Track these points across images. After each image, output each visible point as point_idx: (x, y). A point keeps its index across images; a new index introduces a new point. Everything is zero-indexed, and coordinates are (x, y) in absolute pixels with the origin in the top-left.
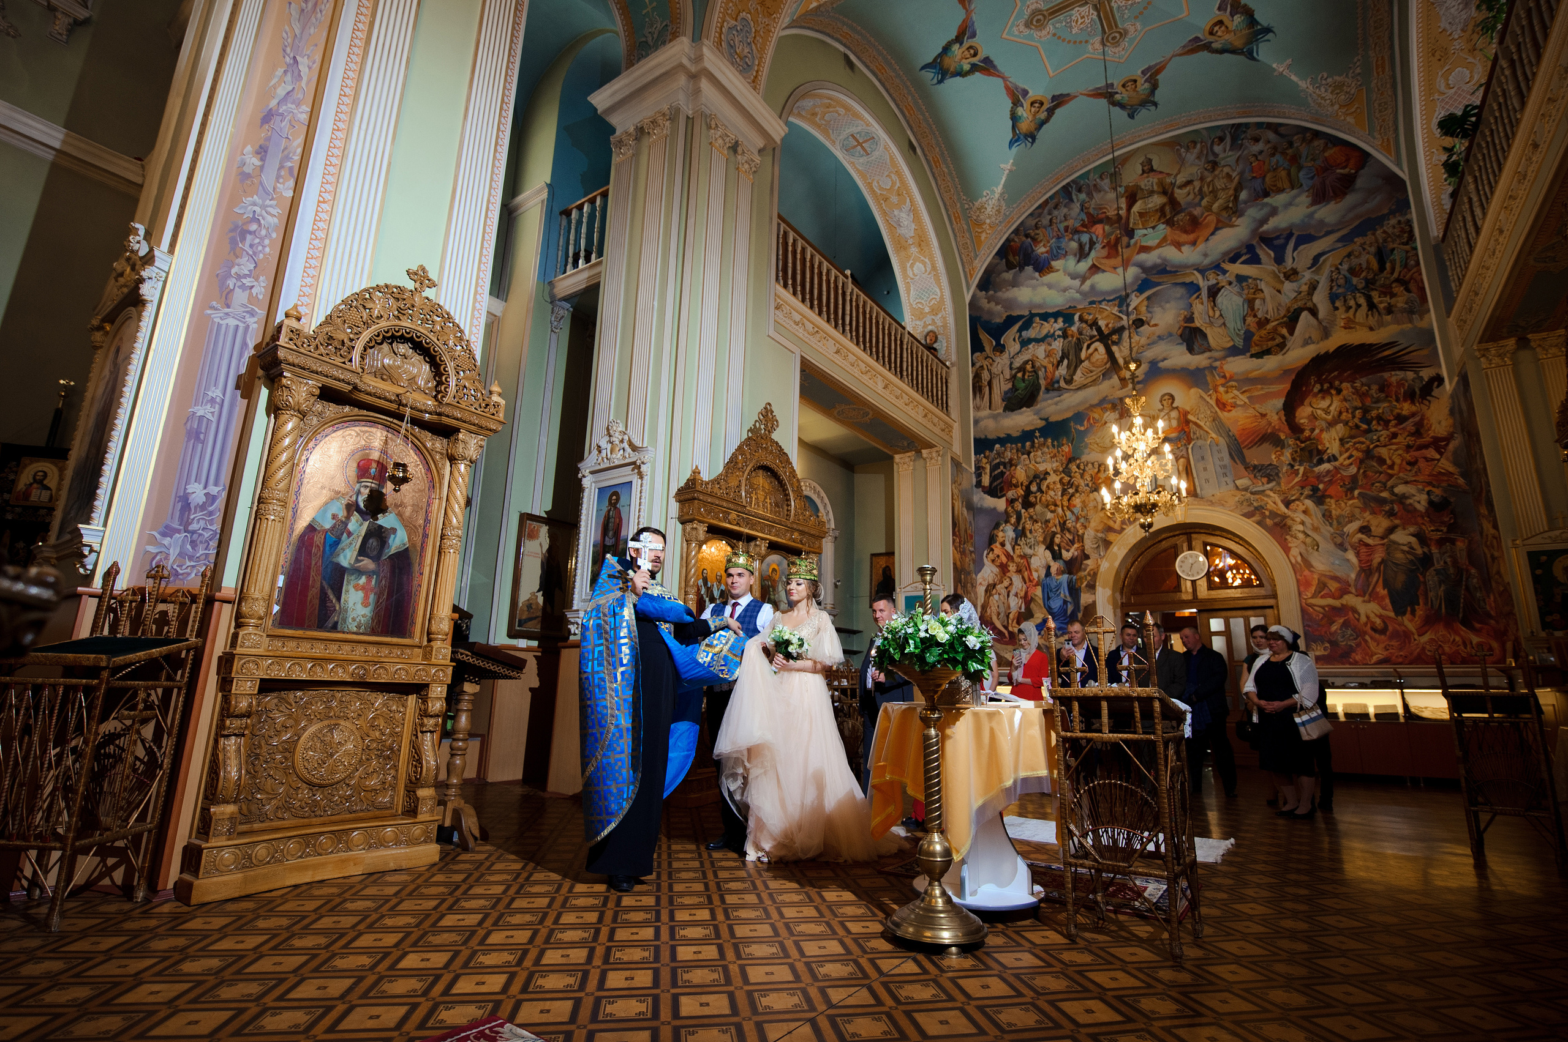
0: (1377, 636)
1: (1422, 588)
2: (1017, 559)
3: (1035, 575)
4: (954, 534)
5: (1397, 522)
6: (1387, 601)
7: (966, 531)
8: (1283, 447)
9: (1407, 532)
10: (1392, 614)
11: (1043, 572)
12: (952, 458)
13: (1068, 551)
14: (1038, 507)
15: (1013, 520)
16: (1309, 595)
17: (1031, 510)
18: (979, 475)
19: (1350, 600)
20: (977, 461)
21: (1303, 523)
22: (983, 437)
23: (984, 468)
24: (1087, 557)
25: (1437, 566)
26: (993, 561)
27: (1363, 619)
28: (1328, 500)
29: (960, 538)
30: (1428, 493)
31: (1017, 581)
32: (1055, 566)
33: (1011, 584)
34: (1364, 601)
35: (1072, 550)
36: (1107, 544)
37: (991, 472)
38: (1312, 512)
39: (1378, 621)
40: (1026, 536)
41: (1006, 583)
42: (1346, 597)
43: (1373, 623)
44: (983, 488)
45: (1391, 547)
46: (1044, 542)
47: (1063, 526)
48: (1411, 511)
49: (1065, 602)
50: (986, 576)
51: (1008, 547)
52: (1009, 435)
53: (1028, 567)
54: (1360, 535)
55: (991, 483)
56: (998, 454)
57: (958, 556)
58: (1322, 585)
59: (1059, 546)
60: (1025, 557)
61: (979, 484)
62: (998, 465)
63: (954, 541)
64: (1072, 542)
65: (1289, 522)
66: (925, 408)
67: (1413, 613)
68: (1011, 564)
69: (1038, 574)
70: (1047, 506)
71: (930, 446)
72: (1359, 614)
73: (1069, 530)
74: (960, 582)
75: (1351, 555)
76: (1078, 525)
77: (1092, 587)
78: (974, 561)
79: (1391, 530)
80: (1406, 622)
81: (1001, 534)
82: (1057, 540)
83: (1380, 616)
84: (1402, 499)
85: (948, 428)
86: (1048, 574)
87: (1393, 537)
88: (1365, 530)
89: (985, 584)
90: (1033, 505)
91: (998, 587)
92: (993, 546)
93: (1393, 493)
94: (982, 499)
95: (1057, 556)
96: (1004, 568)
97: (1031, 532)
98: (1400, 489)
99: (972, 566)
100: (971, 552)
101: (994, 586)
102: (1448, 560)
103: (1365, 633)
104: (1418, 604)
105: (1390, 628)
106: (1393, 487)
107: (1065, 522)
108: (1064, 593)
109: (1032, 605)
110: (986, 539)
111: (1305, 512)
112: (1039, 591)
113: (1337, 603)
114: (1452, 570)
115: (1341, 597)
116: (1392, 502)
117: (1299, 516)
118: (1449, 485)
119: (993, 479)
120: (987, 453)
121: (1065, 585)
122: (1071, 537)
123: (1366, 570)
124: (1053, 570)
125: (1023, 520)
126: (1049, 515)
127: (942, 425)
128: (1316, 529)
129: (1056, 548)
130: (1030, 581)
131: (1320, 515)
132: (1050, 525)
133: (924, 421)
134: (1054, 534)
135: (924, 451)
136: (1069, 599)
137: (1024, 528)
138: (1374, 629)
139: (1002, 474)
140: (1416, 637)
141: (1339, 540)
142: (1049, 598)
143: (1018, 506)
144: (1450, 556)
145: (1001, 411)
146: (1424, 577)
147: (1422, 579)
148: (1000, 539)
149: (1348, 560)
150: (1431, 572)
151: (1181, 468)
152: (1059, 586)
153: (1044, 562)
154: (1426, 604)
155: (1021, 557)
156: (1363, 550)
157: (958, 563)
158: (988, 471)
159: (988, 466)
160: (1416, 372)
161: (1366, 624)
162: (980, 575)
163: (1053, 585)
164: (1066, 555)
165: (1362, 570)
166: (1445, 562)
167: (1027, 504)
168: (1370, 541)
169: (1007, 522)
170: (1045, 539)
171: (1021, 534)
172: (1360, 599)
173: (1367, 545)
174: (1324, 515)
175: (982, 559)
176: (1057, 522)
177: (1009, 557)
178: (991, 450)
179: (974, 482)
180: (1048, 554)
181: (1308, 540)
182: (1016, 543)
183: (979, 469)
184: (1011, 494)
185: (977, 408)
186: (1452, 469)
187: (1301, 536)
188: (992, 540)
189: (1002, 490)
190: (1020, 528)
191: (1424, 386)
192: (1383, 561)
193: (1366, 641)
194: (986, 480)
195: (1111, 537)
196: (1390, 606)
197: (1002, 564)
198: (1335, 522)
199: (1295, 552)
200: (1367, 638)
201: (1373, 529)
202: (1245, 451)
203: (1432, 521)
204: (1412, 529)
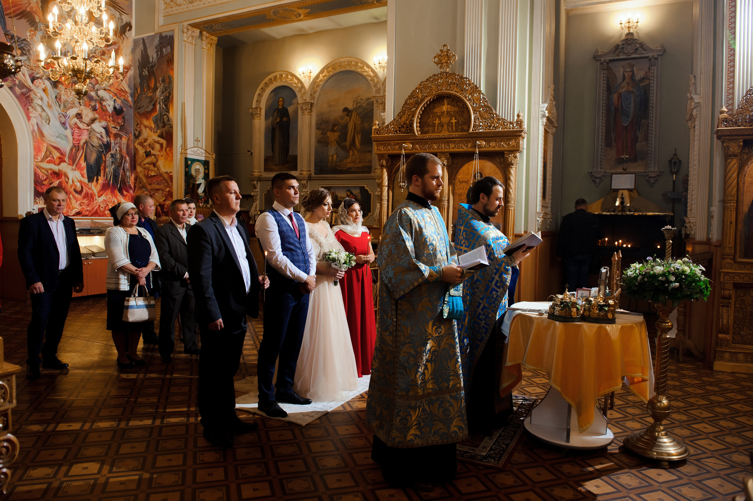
0: (77, 195)
1: (103, 164)
5: (97, 116)
6: (85, 171)
8: (36, 29)
9: (101, 124)
10: (86, 181)
16: (40, 159)
19: (64, 167)
21: (42, 99)
25: (112, 152)
27: (70, 182)
28: (60, 86)
30: (115, 101)
34: (72, 169)
38: (49, 93)
39: (78, 185)
42: (63, 164)
43: (76, 186)
45: (91, 132)
48: (104, 110)
54: (76, 120)
58: (48, 154)
65: (32, 95)
67: (97, 180)
72: (68, 179)
75: (68, 132)
79: (93, 121)
80: (93, 188)
83: (80, 182)
84: (101, 100)
87: (93, 126)
88: (79, 116)
93: (97, 94)
98: (101, 93)
102: (118, 149)
103: (70, 193)
104: (100, 176)
105: (84, 191)
106: (97, 90)
111: (44, 90)
113: (56, 168)
114: (118, 156)
115: (59, 164)
116: (96, 101)
117: (40, 93)
118: (124, 99)
123: (76, 147)
128: (49, 106)
131: (54, 97)
138: (76, 191)
140: (97, 197)
141: (63, 120)
144: (119, 147)
146: (105, 158)
147: (104, 159)
149: (66, 136)
150: (109, 155)
154: (104, 176)
156: (77, 131)
160: (121, 14)
161: (72, 186)
165: (74, 146)
166: (116, 150)
168: (81, 125)
172: (70, 167)
173: (79, 128)
174: (56, 97)
181: (44, 114)
186: (127, 89)
187: (39, 109)
191: (123, 26)
192: (86, 142)
193: (70, 199)
196: (86, 175)
198: (62, 105)
199: (34, 121)
200: (71, 196)
201: (84, 117)
202: (6, 17)
203: (113, 121)
204: (104, 123)
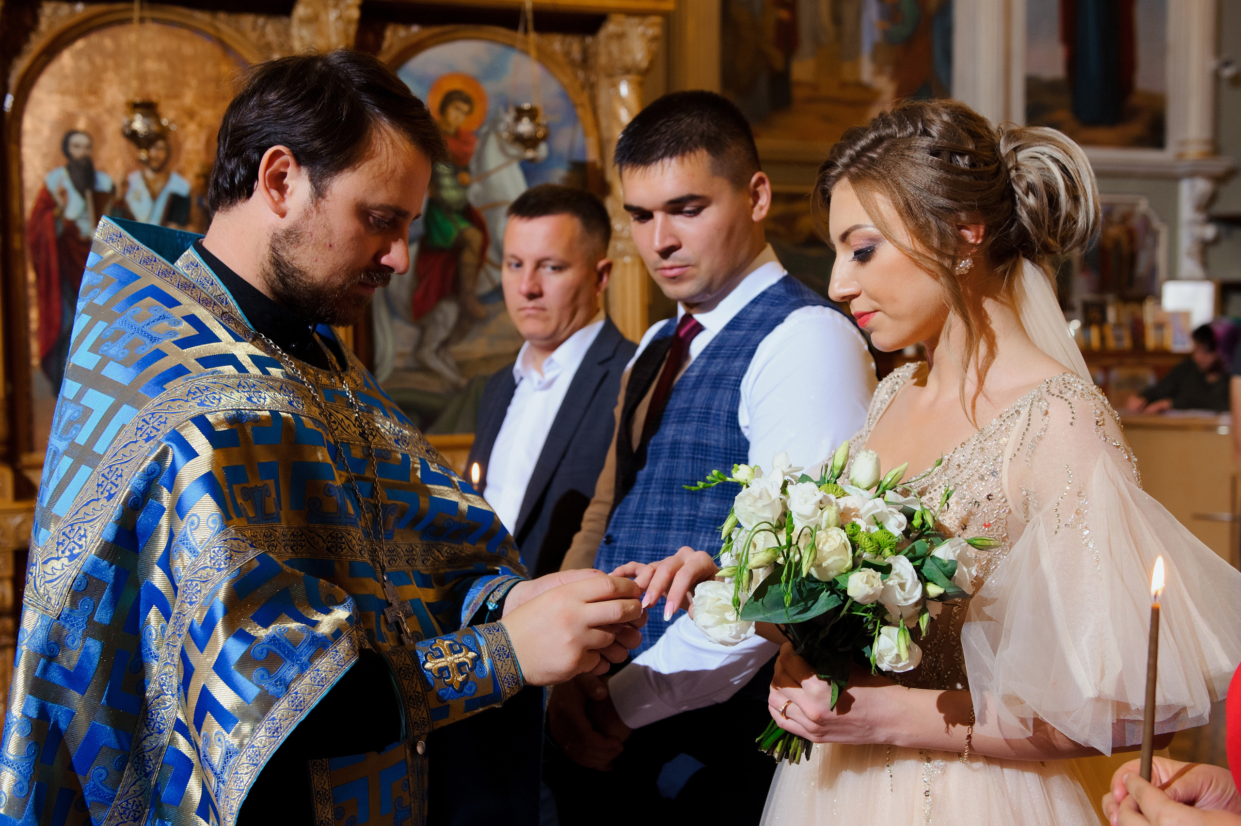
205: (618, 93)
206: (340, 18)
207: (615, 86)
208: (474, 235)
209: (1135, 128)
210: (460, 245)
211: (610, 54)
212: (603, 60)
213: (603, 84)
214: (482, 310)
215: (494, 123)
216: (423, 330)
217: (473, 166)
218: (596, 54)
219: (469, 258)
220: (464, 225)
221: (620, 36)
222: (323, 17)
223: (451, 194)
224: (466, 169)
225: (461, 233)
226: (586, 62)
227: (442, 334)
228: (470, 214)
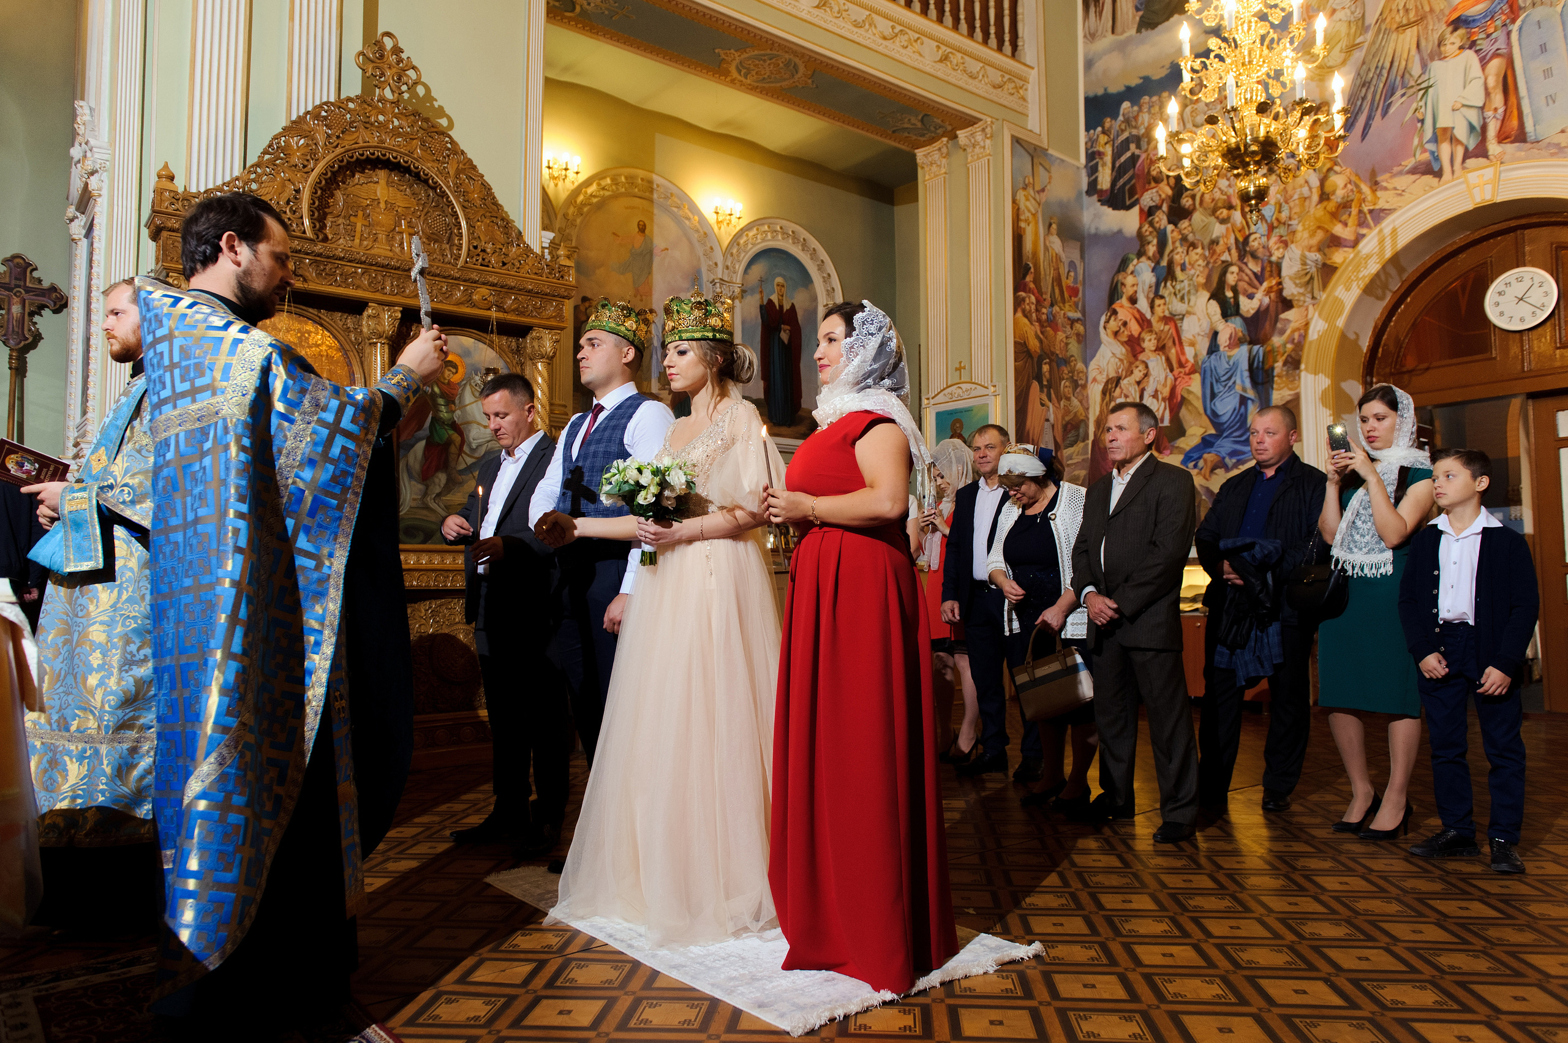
2: (1158, 326)
3: (1189, 352)
4: (1019, 285)
7: (1058, 280)
11: (1204, 345)
12: (1016, 141)
13: (1251, 297)
14: (1197, 216)
15: (1152, 249)
17: (1184, 224)
18: (1093, 170)
20: (1091, 142)
22: (1100, 92)
23: (1101, 154)
24: (1287, 304)
26: (1116, 334)
29: (1039, 291)
31: (1157, 366)
32: (1227, 330)
33: (1146, 375)
35: (1260, 295)
36: (1328, 271)
37: (1116, 156)
40: (1174, 278)
41: (1138, 374)
44: (1100, 193)
46: (1206, 286)
47: (1243, 248)
49: (1243, 400)
50: (1103, 364)
51: (1143, 305)
52: (1146, 79)
53: (1178, 340)
55: (1114, 183)
56: (1127, 121)
57: (1031, 331)
59: (1235, 289)
60: (1171, 319)
61: (1092, 188)
62: (1125, 146)
63: (1018, 303)
64: (1260, 278)
66: (941, 42)
68: (1147, 336)
69: (1195, 350)
70: (1214, 212)
71: (969, 121)
73: (1254, 256)
74: (1039, 377)
76: (1274, 239)
77: (1294, 363)
78: (1081, 338)
81: (1130, 280)
82: (1231, 279)
85: (1018, 82)
86: (1213, 348)
89: (1103, 379)
90: (1186, 214)
91: (1124, 383)
92: (1116, 306)
94: (1097, 216)
95: (1229, 310)
96: (1134, 346)
97: (1183, 268)
99: (1074, 348)
100: (1073, 322)
101: (1117, 381)
107: (1246, 239)
108: (1242, 382)
109: (1184, 413)
110: (1104, 294)
112: (1195, 385)
119: (1118, 172)
120: (1108, 122)
121: (1245, 365)
122: (1257, 269)
124: (1223, 340)
125: (1170, 247)
126: (1218, 230)
127: (995, 76)
129: (1229, 294)
130: (1181, 365)
132: (1219, 249)
133: (941, 70)
134: (1226, 265)
135: (962, 134)
136: (1251, 394)
137: (1171, 263)
139: (1134, 158)
142: (1213, 396)
143: (1161, 219)
145: (1133, 31)
148: (1128, 291)
151: (1491, 82)
152: (1232, 371)
153: (1206, 327)
155: (1166, 320)
157: (1034, 344)
158: (1108, 159)
159: (1108, 150)
162: (1093, 365)
163: (1223, 367)
164: (1248, 306)
167: (1178, 214)
169: (1141, 254)
170: (1209, 278)
171: (1166, 274)
175: (1098, 333)
176: (1232, 241)
177: (1144, 323)
178: (1115, 116)
179: (1085, 187)
180: (1214, 307)
182: (1158, 295)
183: (1093, 156)
184: (1148, 199)
185: (1091, 36)
188: (1114, 293)
189: (1133, 192)
190: (1164, 263)
194: (1105, 179)
195: (1338, 257)
197: (1131, 337)
205: (537, 368)
206: (390, 316)
207: (535, 365)
208: (456, 438)
209: (802, 429)
210: (449, 442)
211: (533, 347)
212: (529, 351)
213: (529, 363)
214: (460, 478)
215: (468, 379)
216: (427, 487)
217: (457, 402)
218: (525, 347)
219: (453, 449)
220: (451, 432)
221: (539, 338)
222: (381, 316)
223: (444, 414)
224: (454, 403)
225: (450, 436)
226: (518, 351)
227: (438, 490)
228: (455, 426)
